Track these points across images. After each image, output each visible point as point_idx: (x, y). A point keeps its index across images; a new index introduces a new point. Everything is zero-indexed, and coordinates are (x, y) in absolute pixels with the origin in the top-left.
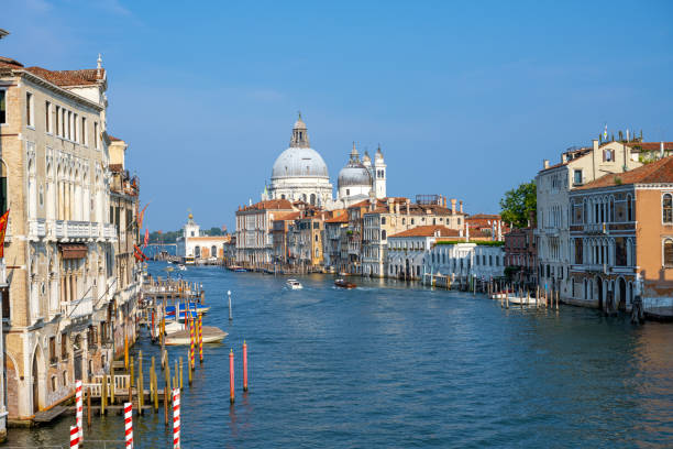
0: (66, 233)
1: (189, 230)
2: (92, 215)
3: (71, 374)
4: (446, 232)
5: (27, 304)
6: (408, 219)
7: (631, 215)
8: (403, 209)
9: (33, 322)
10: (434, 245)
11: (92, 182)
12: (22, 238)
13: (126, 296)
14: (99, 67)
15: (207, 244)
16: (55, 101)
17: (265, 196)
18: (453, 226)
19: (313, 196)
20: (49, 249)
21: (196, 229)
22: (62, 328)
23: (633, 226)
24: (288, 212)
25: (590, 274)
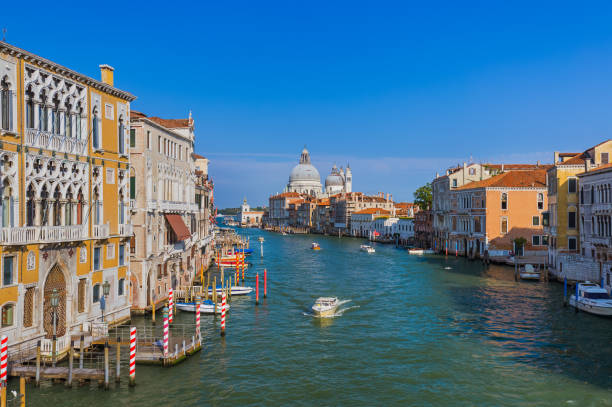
0: (169, 208)
1: (244, 207)
2: (184, 198)
3: (169, 285)
4: (383, 212)
5: (145, 246)
6: (363, 204)
7: (483, 204)
8: (360, 199)
9: (148, 256)
10: (376, 219)
11: (184, 181)
12: (143, 210)
13: (203, 243)
14: (190, 118)
15: (253, 216)
16: (164, 135)
17: (285, 190)
18: (387, 209)
19: (312, 191)
20: (157, 216)
21: (248, 207)
22: (165, 259)
23: (484, 210)
24: (297, 199)
25: (460, 236)
